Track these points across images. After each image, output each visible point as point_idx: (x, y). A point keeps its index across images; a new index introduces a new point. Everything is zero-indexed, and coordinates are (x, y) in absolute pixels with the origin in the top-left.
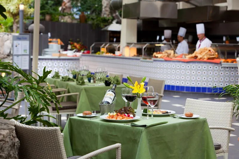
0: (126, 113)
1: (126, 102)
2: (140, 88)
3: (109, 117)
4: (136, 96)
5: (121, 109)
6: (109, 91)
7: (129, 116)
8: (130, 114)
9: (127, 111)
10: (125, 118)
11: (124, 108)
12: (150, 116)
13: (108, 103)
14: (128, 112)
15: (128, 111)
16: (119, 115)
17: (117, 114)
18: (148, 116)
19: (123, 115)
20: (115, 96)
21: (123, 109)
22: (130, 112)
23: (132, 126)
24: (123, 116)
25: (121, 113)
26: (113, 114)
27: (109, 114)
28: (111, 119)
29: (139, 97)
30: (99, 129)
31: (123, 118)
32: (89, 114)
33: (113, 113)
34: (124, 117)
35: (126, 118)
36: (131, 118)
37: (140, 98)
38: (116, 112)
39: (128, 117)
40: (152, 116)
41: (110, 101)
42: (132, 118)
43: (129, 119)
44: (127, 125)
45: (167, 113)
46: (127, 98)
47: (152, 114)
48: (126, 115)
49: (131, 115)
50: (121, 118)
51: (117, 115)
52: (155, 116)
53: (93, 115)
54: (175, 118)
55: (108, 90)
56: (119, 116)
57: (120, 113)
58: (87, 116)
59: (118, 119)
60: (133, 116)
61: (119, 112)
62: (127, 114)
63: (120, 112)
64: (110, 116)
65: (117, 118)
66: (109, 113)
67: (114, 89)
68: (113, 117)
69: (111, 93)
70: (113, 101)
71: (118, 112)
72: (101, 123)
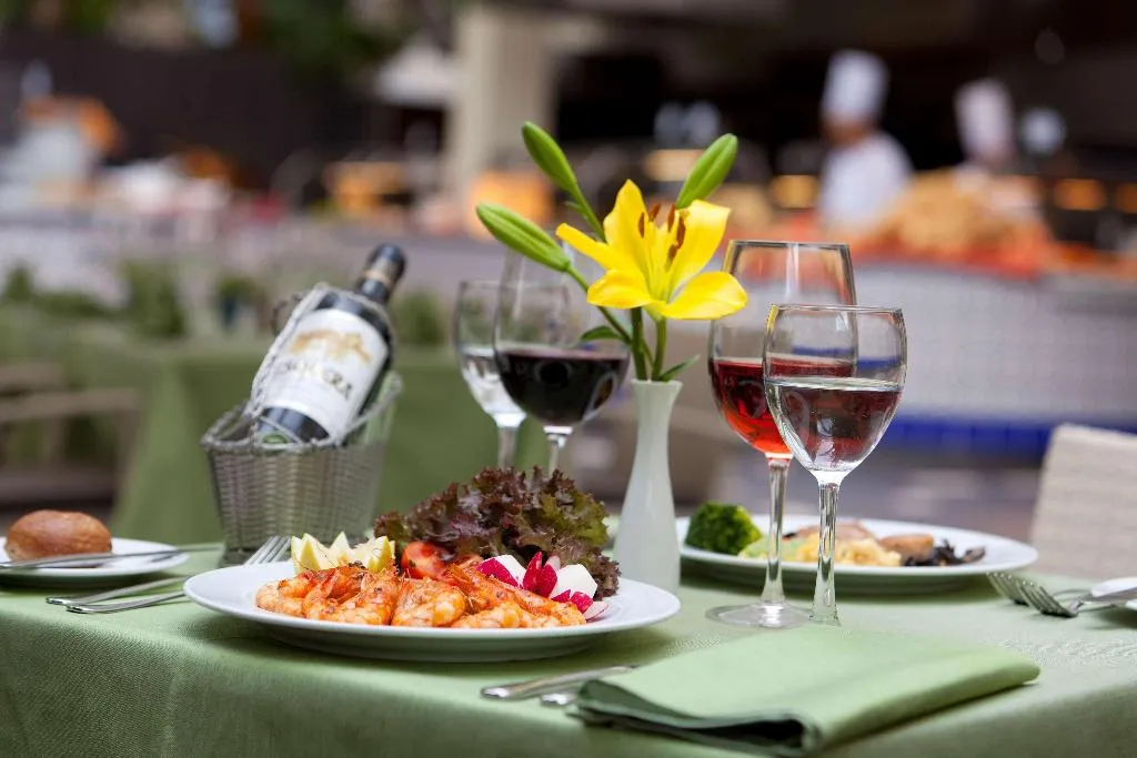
0: (509, 541)
1: (509, 430)
2: (673, 252)
3: (297, 584)
4: (616, 365)
5: (451, 502)
6: (325, 304)
7: (541, 583)
8: (553, 562)
9: (522, 525)
10: (498, 614)
11: (489, 482)
12: (799, 586)
13: (309, 428)
14: (529, 536)
15: (535, 518)
16: (424, 563)
17: (399, 553)
18: (773, 586)
19: (470, 566)
20: (387, 365)
21: (471, 502)
22: (561, 529)
23: (600, 722)
24: (465, 587)
25: (449, 550)
26: (354, 555)
27: (308, 554)
28: (313, 621)
29: (657, 364)
30: (169, 734)
31: (470, 610)
32: (68, 548)
33: (356, 539)
34: (487, 589)
35: (513, 610)
36: (573, 612)
37: (657, 378)
38: (388, 528)
39: (536, 601)
40: (824, 589)
41: (335, 415)
42: (581, 602)
43: (549, 628)
44: (530, 710)
45: (946, 555)
46: (519, 376)
47: (826, 568)
48: (503, 574)
49: (574, 577)
50: (448, 602)
51: (402, 567)
52: (854, 589)
53: (129, 555)
54: (1065, 615)
55: (315, 296)
56: (417, 575)
57: (434, 545)
58: (50, 569)
59: (414, 622)
60: (588, 586)
61: (429, 532)
62: (525, 554)
63: (437, 526)
64: (312, 576)
65: (393, 603)
66: (302, 544)
67: (384, 295)
68: (342, 590)
69: (342, 320)
70: (361, 412)
71: (417, 536)
72: (190, 665)
